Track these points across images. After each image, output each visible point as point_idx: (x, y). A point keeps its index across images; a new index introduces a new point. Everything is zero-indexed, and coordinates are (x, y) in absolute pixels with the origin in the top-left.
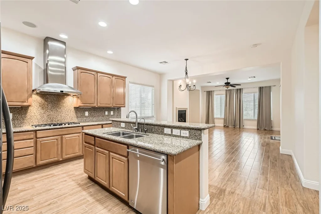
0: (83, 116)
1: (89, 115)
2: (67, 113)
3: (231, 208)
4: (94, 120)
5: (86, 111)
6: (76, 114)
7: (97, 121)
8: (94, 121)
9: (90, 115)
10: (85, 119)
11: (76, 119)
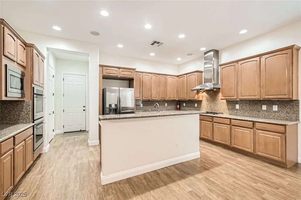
0: (234, 108)
1: (239, 108)
2: (221, 105)
3: (83, 194)
4: (246, 114)
5: (236, 104)
6: (228, 106)
7: (250, 116)
8: (246, 116)
9: (241, 108)
10: (236, 111)
11: (228, 110)
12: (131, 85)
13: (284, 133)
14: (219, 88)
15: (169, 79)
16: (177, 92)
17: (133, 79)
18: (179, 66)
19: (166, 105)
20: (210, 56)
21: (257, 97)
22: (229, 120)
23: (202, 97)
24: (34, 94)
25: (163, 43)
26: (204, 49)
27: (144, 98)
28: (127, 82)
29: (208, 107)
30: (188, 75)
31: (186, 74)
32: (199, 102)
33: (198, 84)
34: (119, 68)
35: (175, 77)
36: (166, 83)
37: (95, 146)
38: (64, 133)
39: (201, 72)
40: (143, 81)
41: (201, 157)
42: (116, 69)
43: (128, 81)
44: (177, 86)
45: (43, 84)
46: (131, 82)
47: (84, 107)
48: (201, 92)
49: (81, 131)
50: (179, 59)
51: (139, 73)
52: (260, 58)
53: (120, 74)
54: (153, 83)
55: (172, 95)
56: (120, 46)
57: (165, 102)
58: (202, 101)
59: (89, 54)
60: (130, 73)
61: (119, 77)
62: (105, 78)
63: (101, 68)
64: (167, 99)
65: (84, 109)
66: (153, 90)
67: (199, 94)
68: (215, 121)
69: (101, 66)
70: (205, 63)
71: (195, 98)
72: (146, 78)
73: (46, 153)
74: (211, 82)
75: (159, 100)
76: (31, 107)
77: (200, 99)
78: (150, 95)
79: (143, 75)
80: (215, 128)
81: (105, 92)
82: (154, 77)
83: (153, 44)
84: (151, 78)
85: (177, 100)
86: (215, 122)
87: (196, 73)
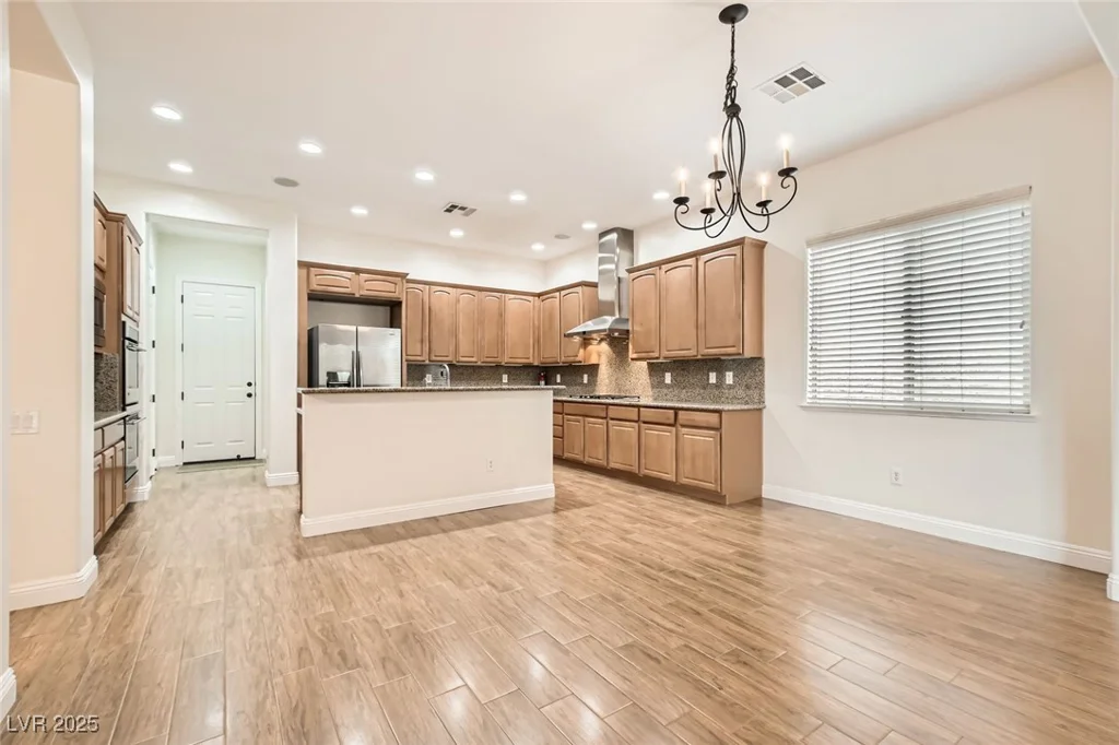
0: (662, 383)
2: (638, 376)
4: (683, 396)
5: (666, 371)
6: (651, 379)
7: (687, 399)
8: (682, 401)
9: (674, 381)
10: (665, 391)
11: (650, 390)
12: (394, 322)
13: (718, 429)
14: (628, 331)
15: (513, 304)
16: (537, 341)
17: (400, 303)
18: (546, 265)
19: (505, 378)
20: (610, 241)
21: (691, 353)
22: (672, 411)
23: (599, 356)
24: (125, 338)
25: (474, 210)
26: (590, 226)
27: (434, 358)
28: (383, 312)
29: (611, 382)
30: (563, 293)
31: (559, 290)
32: (593, 369)
33: (586, 318)
34: (357, 271)
35: (531, 298)
36: (501, 315)
37: (285, 487)
38: (185, 464)
39: (595, 285)
40: (432, 308)
41: (556, 497)
42: (349, 274)
43: (388, 308)
44: (536, 323)
45: (138, 314)
46: (396, 309)
47: (250, 384)
48: (595, 342)
49: (239, 459)
50: (538, 247)
51: (420, 286)
52: (697, 260)
53: (360, 287)
54: (461, 315)
55: (519, 350)
56: (359, 211)
57: (502, 370)
58: (598, 365)
59: (267, 230)
60: (390, 287)
61: (357, 295)
62: (314, 297)
63: (304, 271)
64: (505, 360)
65: (250, 390)
66: (461, 336)
67: (590, 347)
68: (611, 414)
69: (301, 264)
70: (602, 261)
71: (578, 359)
72: (441, 301)
73: (144, 502)
74: (613, 314)
75: (479, 364)
76: (118, 370)
77: (593, 361)
78: (452, 348)
79: (432, 291)
80: (611, 434)
81: (315, 338)
82: (465, 297)
83: (448, 211)
84: (458, 301)
85: (536, 364)
86: (612, 419)
87: (579, 289)
